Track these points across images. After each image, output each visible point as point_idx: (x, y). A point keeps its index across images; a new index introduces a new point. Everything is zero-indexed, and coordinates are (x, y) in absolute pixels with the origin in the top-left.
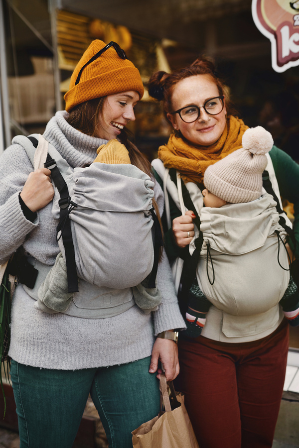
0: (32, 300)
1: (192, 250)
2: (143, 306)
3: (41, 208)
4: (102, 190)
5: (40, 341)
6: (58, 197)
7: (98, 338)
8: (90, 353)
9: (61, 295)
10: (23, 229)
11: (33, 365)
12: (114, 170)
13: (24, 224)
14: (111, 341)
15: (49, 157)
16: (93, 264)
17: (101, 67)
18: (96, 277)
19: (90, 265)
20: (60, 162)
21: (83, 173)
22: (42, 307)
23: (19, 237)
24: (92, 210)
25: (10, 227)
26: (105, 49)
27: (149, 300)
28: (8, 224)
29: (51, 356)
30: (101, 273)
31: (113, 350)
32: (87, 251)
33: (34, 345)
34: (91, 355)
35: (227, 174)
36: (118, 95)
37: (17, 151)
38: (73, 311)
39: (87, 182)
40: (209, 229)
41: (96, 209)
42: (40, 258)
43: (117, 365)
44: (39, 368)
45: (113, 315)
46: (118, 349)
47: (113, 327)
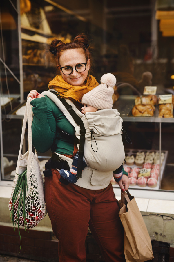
35: (98, 95)
40: (92, 122)
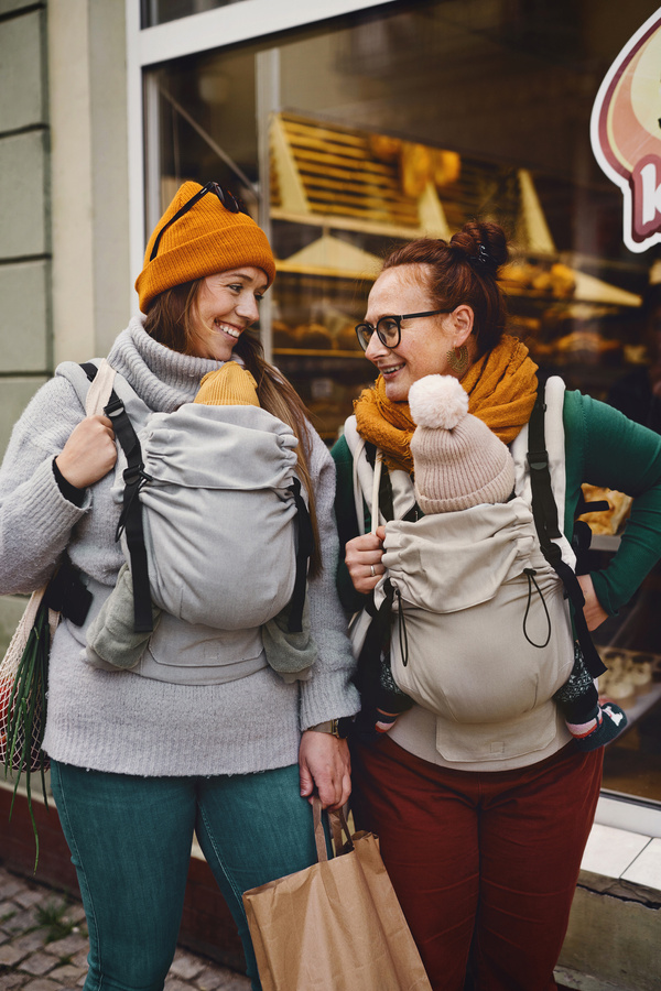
0: (79, 647)
1: (379, 600)
2: (279, 667)
3: (94, 483)
4: (195, 452)
5: (90, 720)
6: (123, 463)
7: (192, 720)
8: (176, 746)
9: (125, 638)
10: (60, 518)
11: (76, 763)
12: (222, 417)
13: (60, 509)
14: (217, 729)
15: (114, 395)
16: (178, 581)
17: (192, 227)
18: (183, 605)
19: (173, 584)
20: (133, 403)
21: (165, 421)
22: (92, 658)
23: (55, 533)
24: (177, 487)
25: (38, 515)
26: (199, 196)
27: (292, 655)
28: (35, 511)
29: (107, 748)
30: (192, 599)
31: (219, 746)
32: (168, 558)
33: (79, 727)
34: (179, 750)
36: (224, 275)
37: (60, 388)
38: (150, 668)
39: (171, 437)
40: (397, 563)
41: (183, 484)
42: (94, 574)
43: (226, 775)
44: (85, 769)
45: (222, 681)
46: (229, 745)
47: (219, 703)
